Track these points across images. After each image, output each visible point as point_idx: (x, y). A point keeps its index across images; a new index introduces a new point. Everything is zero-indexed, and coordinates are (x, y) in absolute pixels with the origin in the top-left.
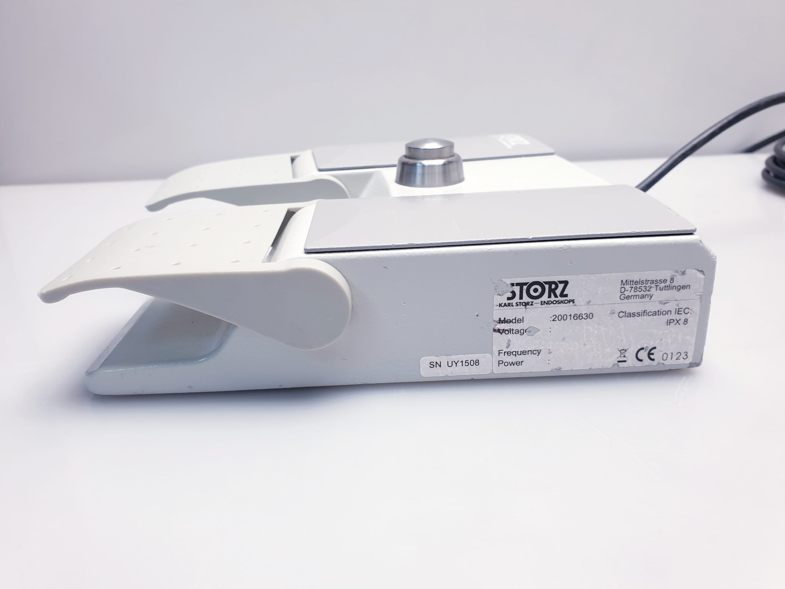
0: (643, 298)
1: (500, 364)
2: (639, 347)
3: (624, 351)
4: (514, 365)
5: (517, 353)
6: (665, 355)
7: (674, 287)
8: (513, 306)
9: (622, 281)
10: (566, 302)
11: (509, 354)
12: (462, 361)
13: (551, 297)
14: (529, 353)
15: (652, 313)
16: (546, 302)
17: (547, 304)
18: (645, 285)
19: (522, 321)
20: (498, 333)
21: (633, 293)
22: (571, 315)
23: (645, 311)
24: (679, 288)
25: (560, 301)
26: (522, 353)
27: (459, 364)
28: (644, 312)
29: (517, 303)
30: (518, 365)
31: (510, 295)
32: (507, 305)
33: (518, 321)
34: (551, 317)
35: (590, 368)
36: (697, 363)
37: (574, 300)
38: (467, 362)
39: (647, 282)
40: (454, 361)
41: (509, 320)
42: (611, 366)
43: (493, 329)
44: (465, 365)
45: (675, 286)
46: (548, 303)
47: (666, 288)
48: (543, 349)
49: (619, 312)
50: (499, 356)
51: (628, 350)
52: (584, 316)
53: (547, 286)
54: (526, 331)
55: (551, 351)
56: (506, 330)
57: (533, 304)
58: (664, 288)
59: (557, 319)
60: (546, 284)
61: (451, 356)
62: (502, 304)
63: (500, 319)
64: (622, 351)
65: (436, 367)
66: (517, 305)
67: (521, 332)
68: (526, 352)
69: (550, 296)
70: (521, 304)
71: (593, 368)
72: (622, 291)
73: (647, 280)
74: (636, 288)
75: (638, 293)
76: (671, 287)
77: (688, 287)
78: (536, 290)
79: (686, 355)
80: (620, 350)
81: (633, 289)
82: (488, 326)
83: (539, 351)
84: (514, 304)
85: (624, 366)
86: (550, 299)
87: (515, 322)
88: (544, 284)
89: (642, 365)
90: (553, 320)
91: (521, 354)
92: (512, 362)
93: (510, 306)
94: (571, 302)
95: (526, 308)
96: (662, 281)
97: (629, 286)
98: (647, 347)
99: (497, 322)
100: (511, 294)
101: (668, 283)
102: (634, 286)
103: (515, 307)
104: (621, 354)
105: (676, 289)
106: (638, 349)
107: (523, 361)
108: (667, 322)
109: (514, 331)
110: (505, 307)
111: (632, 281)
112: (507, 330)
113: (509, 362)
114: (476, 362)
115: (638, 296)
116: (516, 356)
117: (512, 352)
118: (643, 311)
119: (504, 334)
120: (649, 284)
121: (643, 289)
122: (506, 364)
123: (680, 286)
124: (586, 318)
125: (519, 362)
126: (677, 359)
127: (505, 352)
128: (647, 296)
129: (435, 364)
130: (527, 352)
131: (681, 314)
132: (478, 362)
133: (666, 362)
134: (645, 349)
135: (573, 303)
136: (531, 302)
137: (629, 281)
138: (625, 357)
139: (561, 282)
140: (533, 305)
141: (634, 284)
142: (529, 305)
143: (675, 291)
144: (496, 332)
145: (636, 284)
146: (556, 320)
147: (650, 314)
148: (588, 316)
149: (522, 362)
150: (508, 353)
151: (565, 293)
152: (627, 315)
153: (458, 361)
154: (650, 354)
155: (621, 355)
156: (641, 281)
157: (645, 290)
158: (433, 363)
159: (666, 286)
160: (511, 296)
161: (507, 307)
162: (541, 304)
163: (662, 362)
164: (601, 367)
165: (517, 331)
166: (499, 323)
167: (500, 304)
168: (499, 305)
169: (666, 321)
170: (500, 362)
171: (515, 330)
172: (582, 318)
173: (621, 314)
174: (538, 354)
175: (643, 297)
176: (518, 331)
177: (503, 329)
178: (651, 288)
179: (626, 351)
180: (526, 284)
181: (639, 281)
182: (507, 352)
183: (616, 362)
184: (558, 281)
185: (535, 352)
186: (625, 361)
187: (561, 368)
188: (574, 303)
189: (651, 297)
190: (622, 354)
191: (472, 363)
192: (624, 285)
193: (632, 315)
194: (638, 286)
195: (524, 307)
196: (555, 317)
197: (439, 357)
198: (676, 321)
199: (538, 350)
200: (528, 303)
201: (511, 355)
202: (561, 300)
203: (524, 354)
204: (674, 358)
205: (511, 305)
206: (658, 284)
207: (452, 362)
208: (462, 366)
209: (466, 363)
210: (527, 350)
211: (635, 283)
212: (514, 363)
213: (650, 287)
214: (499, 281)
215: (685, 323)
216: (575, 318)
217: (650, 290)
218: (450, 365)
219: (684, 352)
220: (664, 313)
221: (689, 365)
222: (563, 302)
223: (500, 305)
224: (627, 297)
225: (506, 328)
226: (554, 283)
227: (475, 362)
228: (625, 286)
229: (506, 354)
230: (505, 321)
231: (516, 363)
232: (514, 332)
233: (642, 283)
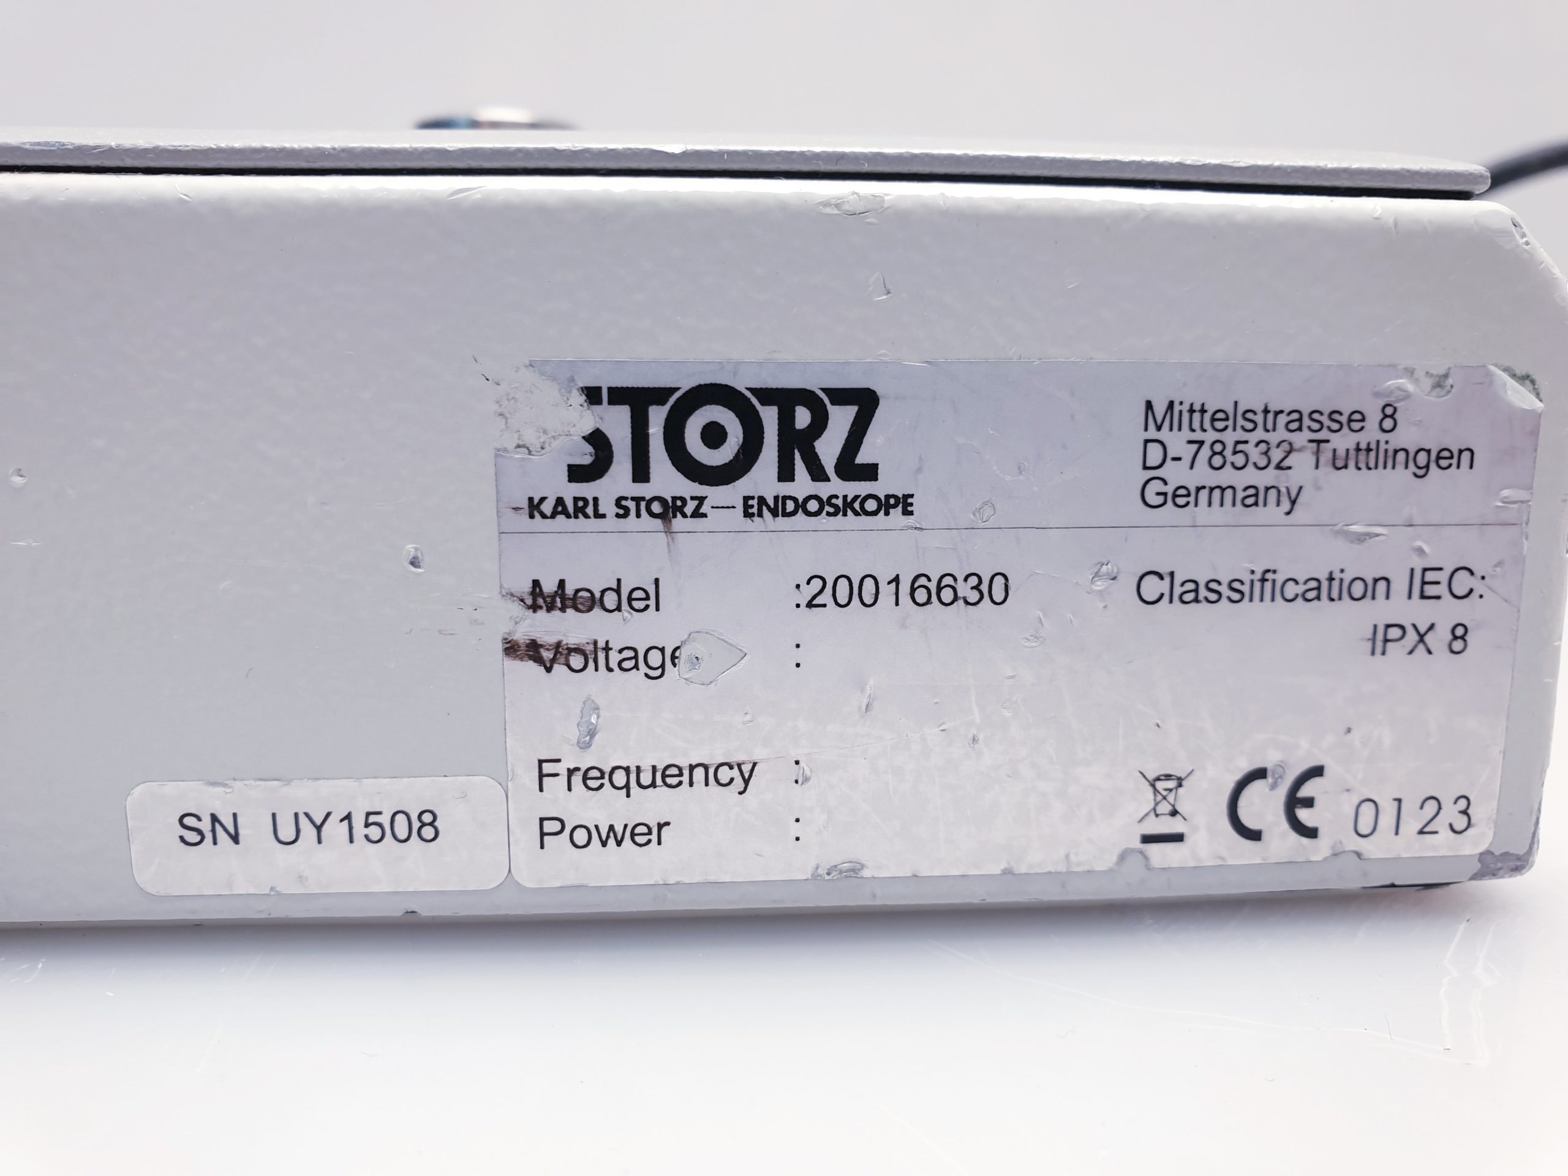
0: (1256, 504)
1: (546, 838)
2: (1245, 766)
3: (1171, 784)
4: (619, 843)
5: (633, 777)
6: (1367, 810)
7: (1401, 456)
8: (603, 516)
9: (1149, 405)
10: (871, 505)
11: (593, 784)
12: (348, 817)
13: (791, 479)
14: (695, 779)
15: (1300, 589)
16: (771, 503)
17: (774, 513)
18: (1259, 434)
19: (652, 602)
20: (531, 667)
21: (1202, 475)
22: (896, 580)
23: (1269, 576)
24: (1422, 458)
25: (839, 502)
26: (659, 781)
27: (335, 830)
28: (1263, 580)
29: (624, 503)
30: (640, 845)
31: (585, 456)
32: (571, 509)
33: (630, 599)
34: (798, 586)
35: (1007, 872)
36: (1519, 858)
37: (912, 496)
38: (372, 819)
39: (1270, 416)
40: (307, 815)
41: (586, 594)
42: (1109, 860)
43: (506, 641)
44: (366, 837)
45: (1406, 451)
46: (778, 508)
47: (1362, 456)
48: (767, 760)
49: (1140, 574)
50: (541, 790)
51: (1191, 778)
52: (964, 589)
53: (769, 416)
54: (673, 658)
55: (808, 772)
56: (570, 650)
57: (702, 510)
58: (1352, 453)
59: (826, 598)
60: (763, 404)
61: (288, 782)
62: (543, 499)
63: (536, 583)
64: (1160, 785)
65: (215, 843)
66: (621, 512)
67: (651, 664)
68: (681, 774)
69: (786, 473)
70: (643, 504)
71: (1023, 870)
72: (1149, 464)
73: (1273, 407)
74: (1218, 447)
75: (1227, 477)
76: (1386, 451)
77: (1466, 456)
78: (714, 435)
79: (1465, 812)
80: (1151, 776)
81: (1205, 452)
82: (475, 622)
83: (746, 769)
84: (608, 507)
85: (1175, 864)
86: (786, 489)
87: (619, 609)
88: (754, 401)
89: (1258, 861)
90: (810, 605)
91: (653, 785)
92: (611, 828)
93: (586, 516)
94: (895, 506)
95: (669, 531)
96: (1344, 419)
97: (1186, 434)
98: (1281, 766)
99: (522, 600)
100: (589, 449)
101: (1371, 434)
102: (1210, 436)
103: (611, 522)
104: (1159, 798)
105: (1411, 464)
106: (1238, 776)
107: (668, 824)
108: (1374, 640)
109: (615, 658)
110: (561, 518)
111: (1197, 407)
112: (578, 650)
113: (597, 827)
114: (423, 825)
115: (1229, 493)
116: (628, 796)
117: (607, 770)
118: (1258, 576)
119: (565, 668)
120: (1281, 434)
121: (1255, 454)
122: (581, 837)
123: (1429, 451)
124: (974, 596)
125: (644, 830)
126: (1421, 832)
127: (571, 772)
128: (1273, 493)
129: (205, 825)
130: (686, 773)
131: (1438, 597)
132: (431, 824)
133: (1371, 848)
134: (1273, 776)
135: (907, 513)
136: (692, 498)
137: (1186, 407)
138: (1178, 816)
139: (840, 396)
140: (705, 515)
141: (1207, 424)
142: (684, 516)
143: (1401, 476)
144: (521, 659)
145: (1220, 425)
146: (824, 606)
147: (1291, 590)
148: (984, 587)
149: (660, 826)
150: (585, 778)
151: (862, 458)
152: (1178, 590)
153: (328, 815)
154: (1294, 802)
155: (1157, 804)
156: (1241, 410)
157: (1262, 462)
158: (199, 819)
159: (1363, 446)
160: (587, 460)
161: (573, 520)
162: (747, 515)
163: (1354, 843)
164: (1061, 868)
165: (631, 654)
166: (535, 608)
167: (531, 499)
168: (525, 504)
169: (1370, 635)
170: (551, 826)
171: (620, 651)
172: (956, 598)
173: (1152, 588)
174: (742, 786)
175: (1254, 497)
176: (636, 657)
177: (558, 644)
178: (1293, 456)
179: (1180, 782)
180: (659, 395)
181: (1230, 411)
182: (583, 769)
183: (1137, 844)
184: (823, 390)
185: (725, 774)
186: (1178, 838)
187: (863, 866)
188: (911, 513)
189: (1293, 502)
190: (1165, 798)
191: (402, 831)
192: (1159, 428)
193: (1203, 593)
194: (1230, 437)
195: (658, 522)
196: (817, 584)
197: (225, 785)
198: (1412, 637)
199: (739, 766)
200: (679, 503)
201: (602, 785)
202: (845, 497)
203: (669, 780)
204: (1411, 825)
205: (590, 510)
206: (1324, 434)
207: (296, 815)
208: (351, 841)
209: (367, 825)
210: (684, 763)
211: (1213, 420)
212: (619, 829)
213: (1285, 446)
214: (517, 370)
215: (1458, 645)
216: (921, 595)
217: (1285, 464)
218: (287, 833)
219: (1453, 800)
220: (1358, 589)
221: (1476, 866)
222: (857, 506)
223: (534, 507)
224: (1175, 496)
225: (572, 640)
226: (805, 397)
227: (416, 825)
228: (1164, 435)
229: (577, 779)
230: (563, 598)
231: (633, 835)
232: (613, 664)
233: (1250, 426)
